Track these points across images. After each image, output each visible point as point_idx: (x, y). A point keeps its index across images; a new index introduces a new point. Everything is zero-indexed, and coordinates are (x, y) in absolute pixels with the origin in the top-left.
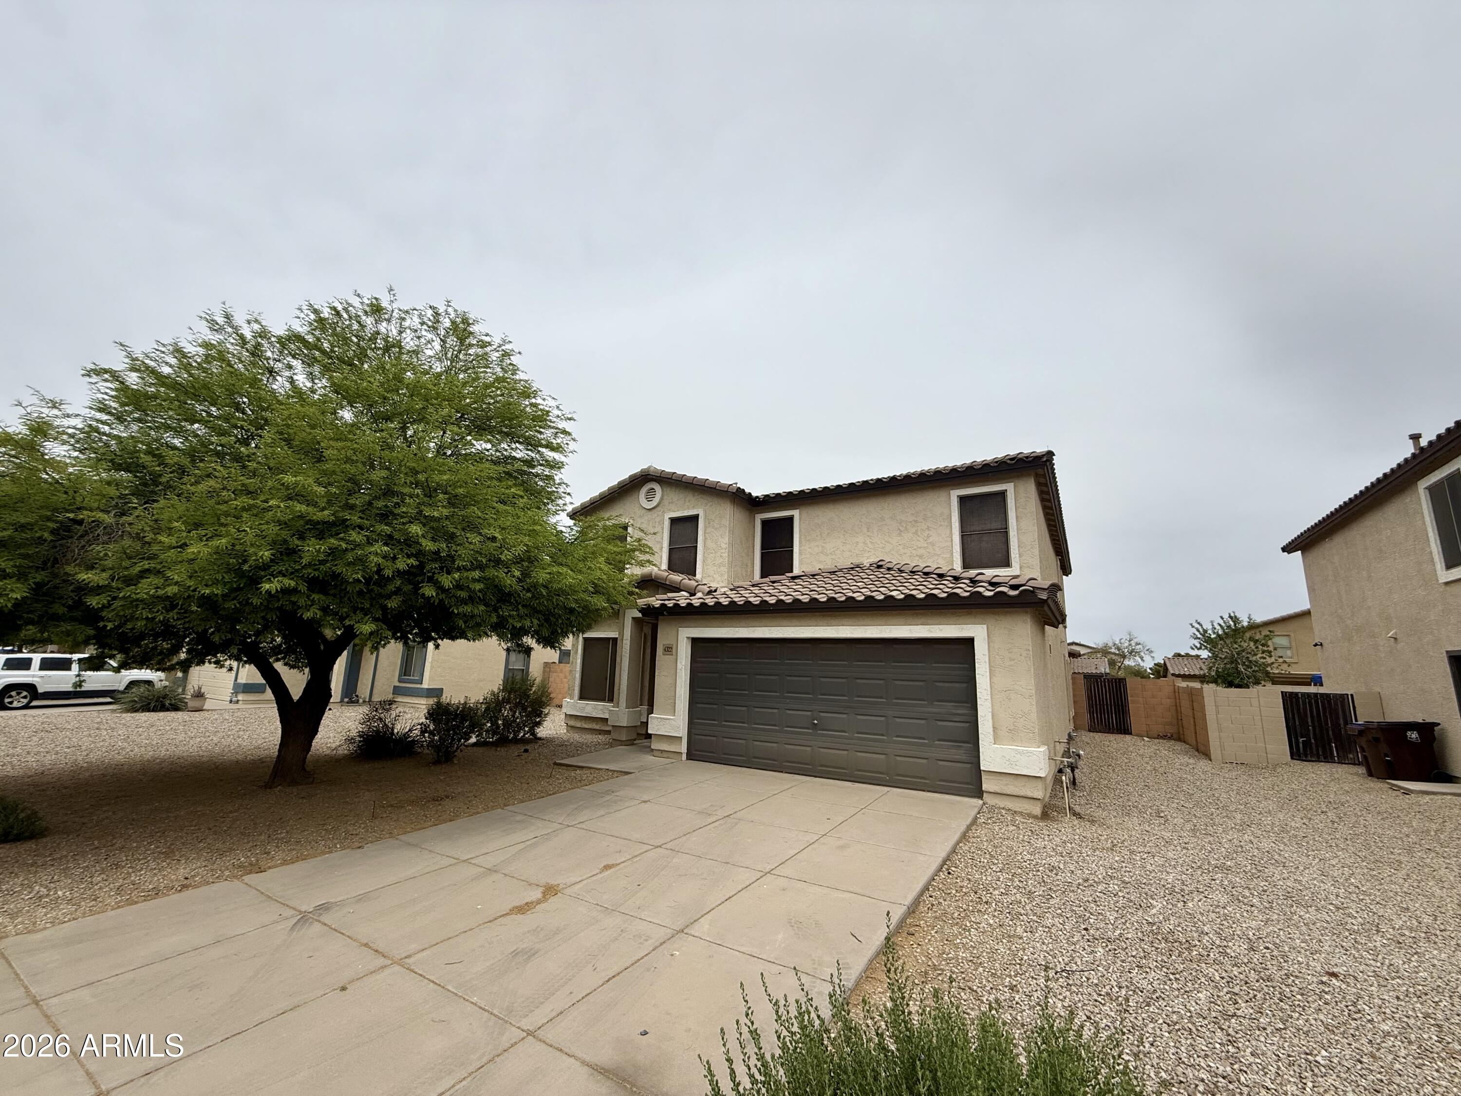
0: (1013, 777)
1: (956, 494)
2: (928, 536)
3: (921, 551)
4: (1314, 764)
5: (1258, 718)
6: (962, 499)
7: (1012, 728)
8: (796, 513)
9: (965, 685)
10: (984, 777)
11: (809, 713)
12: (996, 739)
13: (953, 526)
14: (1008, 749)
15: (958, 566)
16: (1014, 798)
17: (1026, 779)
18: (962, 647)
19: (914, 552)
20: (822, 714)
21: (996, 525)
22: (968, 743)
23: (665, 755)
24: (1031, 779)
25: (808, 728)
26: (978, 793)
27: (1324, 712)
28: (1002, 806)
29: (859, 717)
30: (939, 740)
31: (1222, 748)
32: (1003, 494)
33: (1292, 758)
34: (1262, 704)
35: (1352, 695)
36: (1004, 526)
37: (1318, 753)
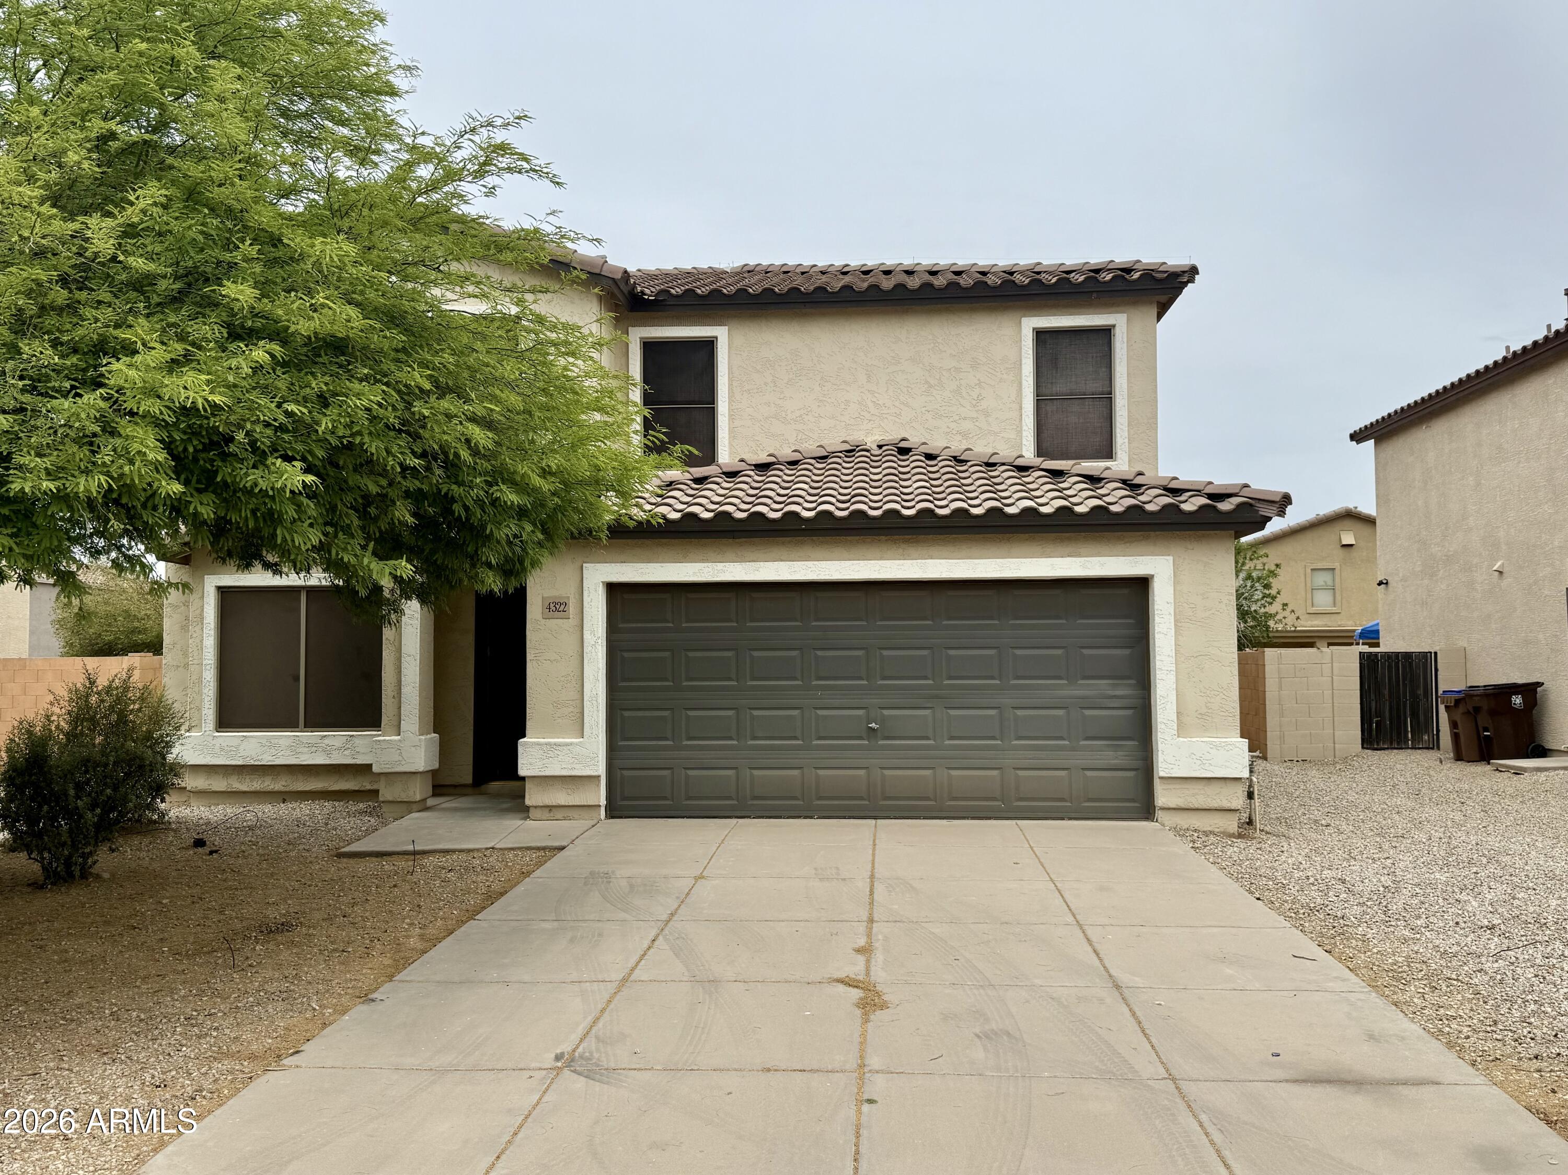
0: (1204, 782)
1: (1032, 323)
2: (980, 398)
3: (967, 425)
4: (1386, 752)
5: (1328, 693)
6: (1041, 335)
7: (1204, 710)
8: (720, 333)
9: (1127, 652)
10: (1158, 787)
11: (861, 712)
12: (1182, 729)
13: (1024, 383)
14: (1199, 743)
15: (1029, 454)
16: (1203, 813)
17: (1222, 783)
18: (1125, 591)
19: (953, 425)
20: (886, 712)
21: (1093, 386)
22: (1133, 739)
23: (559, 814)
24: (1228, 781)
25: (861, 738)
26: (1147, 811)
27: (1404, 681)
28: (1186, 827)
29: (953, 712)
30: (1087, 738)
31: (1282, 738)
32: (1106, 333)
33: (1363, 748)
34: (1335, 672)
35: (1436, 653)
36: (1106, 389)
37: (1391, 738)
